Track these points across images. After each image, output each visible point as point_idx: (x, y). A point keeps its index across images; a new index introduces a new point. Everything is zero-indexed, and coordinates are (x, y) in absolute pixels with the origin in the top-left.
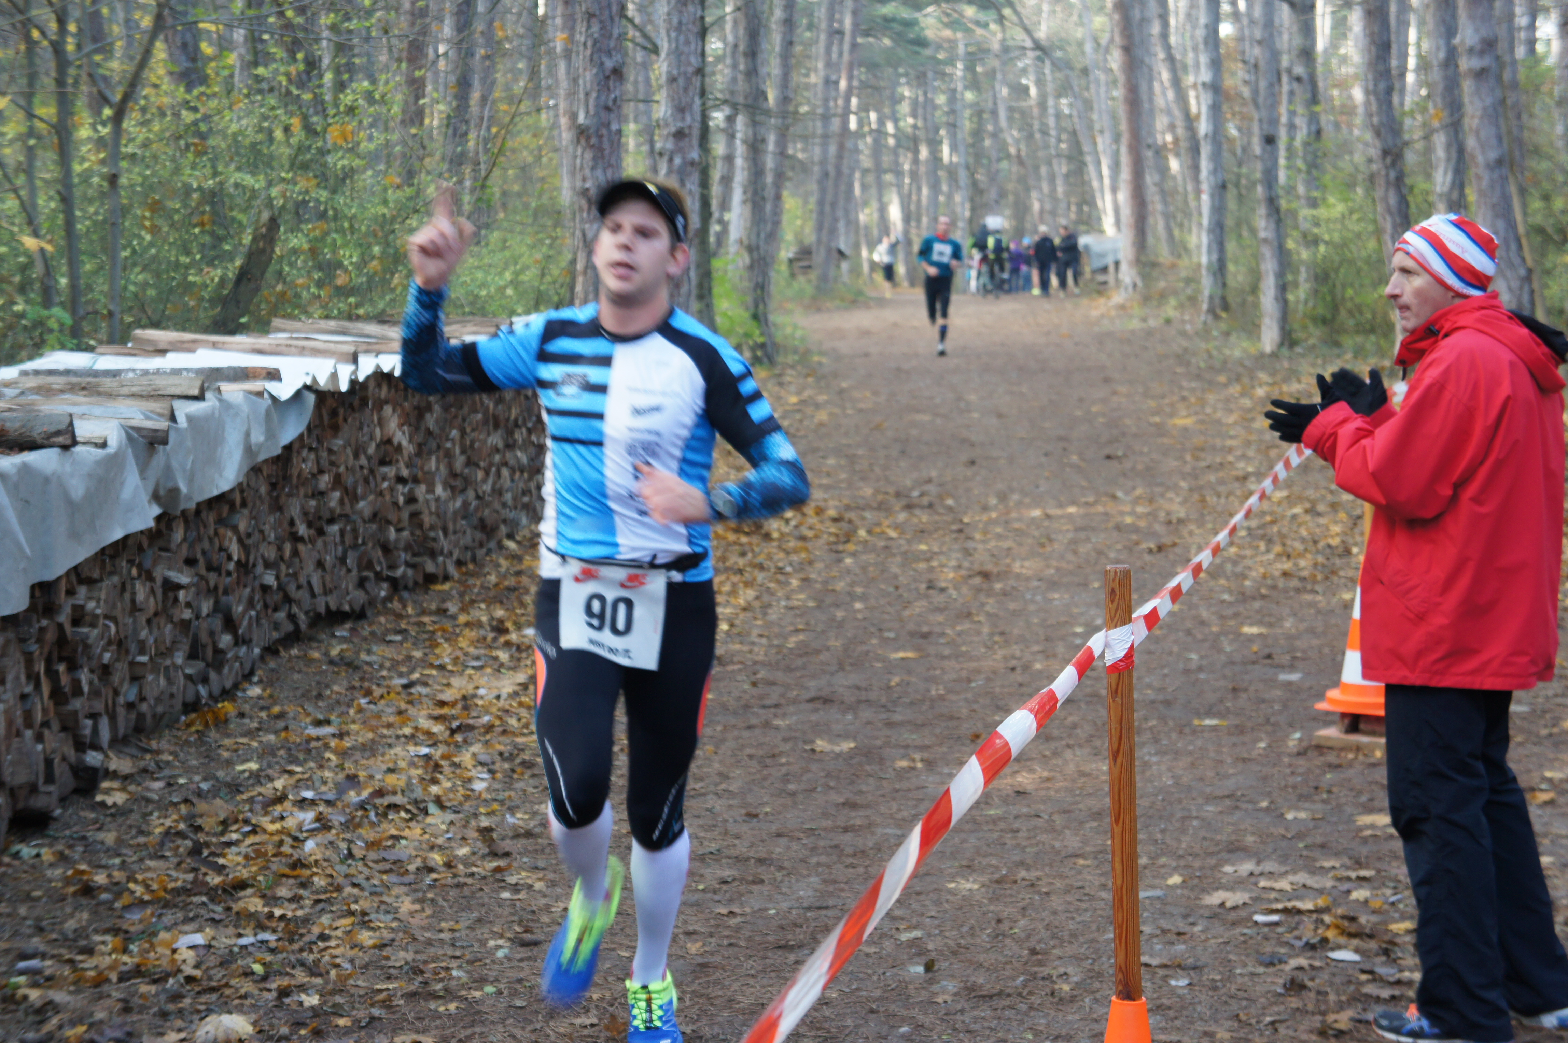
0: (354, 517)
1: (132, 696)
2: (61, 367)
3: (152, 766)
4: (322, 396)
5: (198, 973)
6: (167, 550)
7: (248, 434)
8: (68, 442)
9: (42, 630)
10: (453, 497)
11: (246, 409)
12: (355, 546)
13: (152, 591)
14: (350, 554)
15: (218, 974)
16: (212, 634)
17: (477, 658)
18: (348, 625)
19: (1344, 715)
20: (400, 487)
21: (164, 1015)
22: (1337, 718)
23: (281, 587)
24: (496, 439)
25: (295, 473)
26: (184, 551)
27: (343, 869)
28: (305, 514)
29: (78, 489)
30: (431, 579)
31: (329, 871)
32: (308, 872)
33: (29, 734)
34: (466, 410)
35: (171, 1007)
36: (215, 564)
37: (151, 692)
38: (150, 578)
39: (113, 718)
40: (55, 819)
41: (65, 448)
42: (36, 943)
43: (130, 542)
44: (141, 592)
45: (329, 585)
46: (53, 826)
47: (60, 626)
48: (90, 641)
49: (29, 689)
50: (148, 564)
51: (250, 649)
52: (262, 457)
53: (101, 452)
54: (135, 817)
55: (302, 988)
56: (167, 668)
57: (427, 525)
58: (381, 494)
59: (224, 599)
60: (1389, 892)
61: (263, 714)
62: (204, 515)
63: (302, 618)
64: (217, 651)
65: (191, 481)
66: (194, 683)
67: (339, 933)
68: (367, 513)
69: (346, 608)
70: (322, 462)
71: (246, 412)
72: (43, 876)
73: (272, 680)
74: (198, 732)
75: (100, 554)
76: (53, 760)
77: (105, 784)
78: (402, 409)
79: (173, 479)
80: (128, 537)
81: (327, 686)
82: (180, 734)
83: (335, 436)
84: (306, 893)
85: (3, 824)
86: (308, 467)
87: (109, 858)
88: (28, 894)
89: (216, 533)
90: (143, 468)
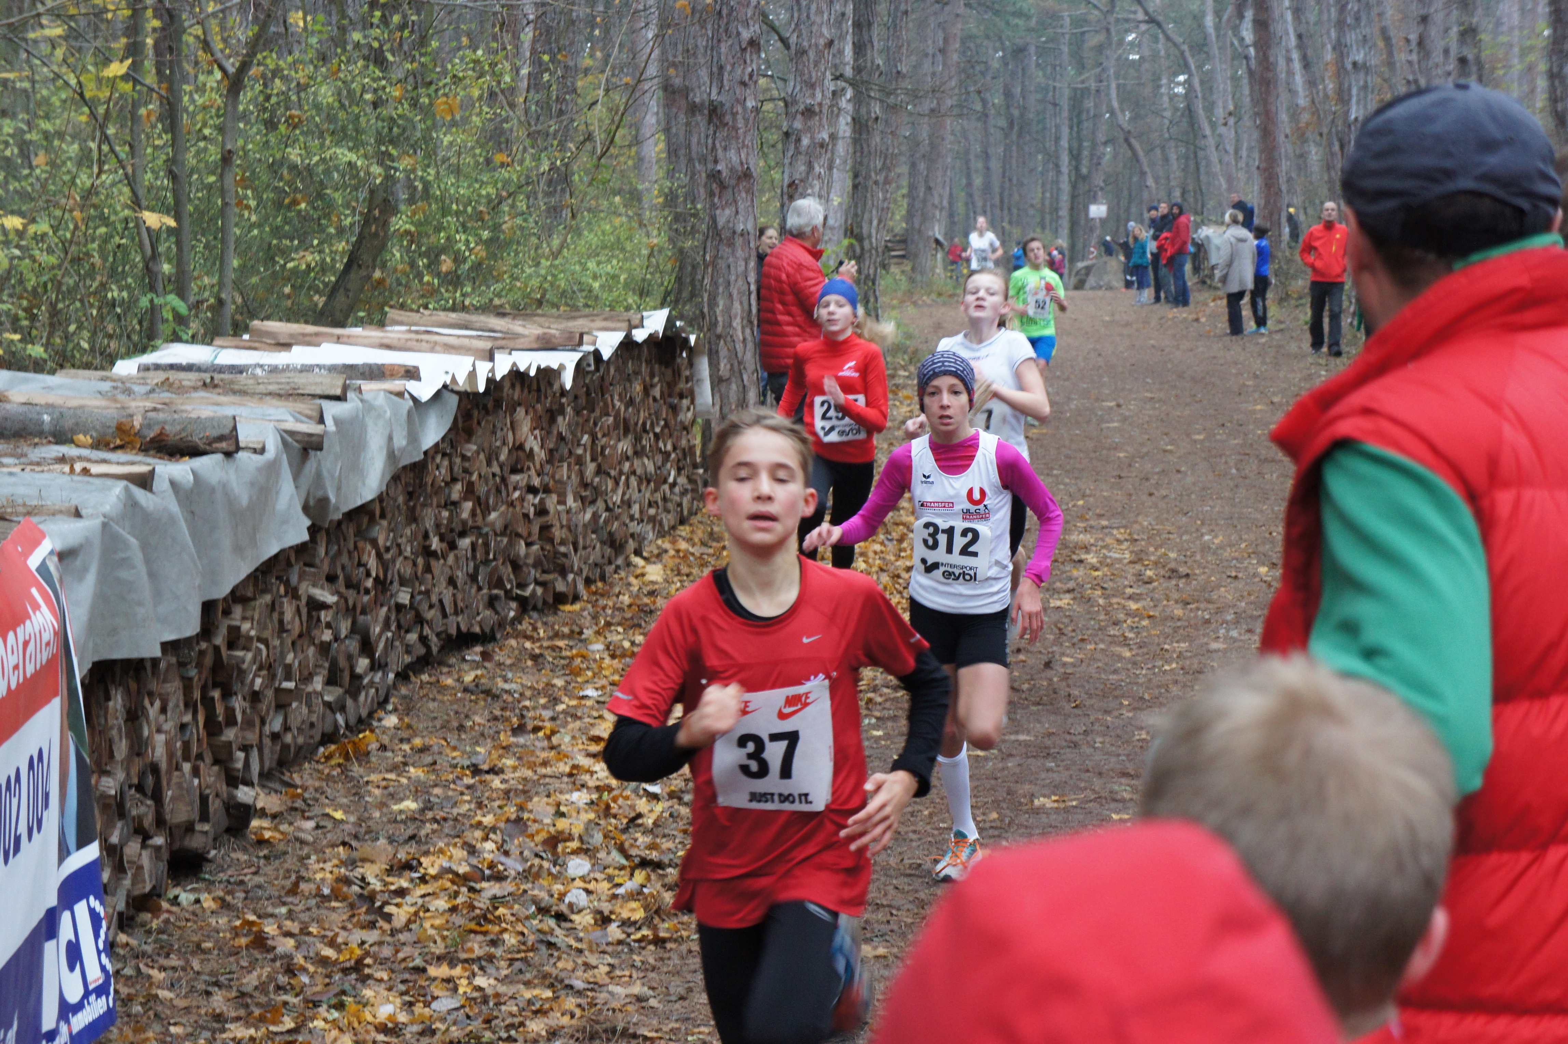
0: (486, 530)
1: (277, 726)
2: (184, 362)
3: (299, 804)
4: (462, 398)
6: (311, 565)
7: (390, 438)
8: (232, 448)
9: (202, 653)
10: (584, 509)
11: (387, 410)
12: (486, 562)
13: (298, 611)
14: (481, 569)
16: (350, 658)
18: (478, 649)
20: (531, 497)
23: (412, 607)
24: (625, 446)
25: (429, 480)
26: (326, 567)
28: (438, 526)
29: (242, 496)
30: (560, 599)
32: (497, 928)
33: (187, 767)
34: (597, 413)
36: (355, 580)
37: (294, 723)
38: (296, 595)
39: (261, 750)
40: (210, 861)
41: (228, 454)
43: (281, 557)
44: (288, 612)
45: (461, 604)
46: (207, 867)
47: (217, 649)
48: (245, 666)
49: (187, 718)
50: (294, 579)
51: (385, 675)
52: (402, 464)
53: (260, 459)
54: (290, 862)
56: (309, 694)
57: (557, 540)
58: (512, 504)
59: (361, 619)
61: (406, 747)
62: (344, 527)
63: (434, 641)
64: (356, 678)
65: (339, 489)
66: (333, 712)
68: (499, 526)
69: (477, 629)
70: (456, 469)
71: (388, 414)
72: (209, 925)
73: (408, 708)
74: (339, 765)
75: (257, 570)
76: (207, 796)
77: (255, 823)
78: (535, 411)
79: (323, 487)
80: (282, 551)
81: (467, 716)
82: (321, 767)
83: (468, 441)
84: (498, 952)
85: (163, 866)
86: (443, 473)
87: (274, 905)
88: (198, 946)
89: (356, 547)
90: (296, 477)
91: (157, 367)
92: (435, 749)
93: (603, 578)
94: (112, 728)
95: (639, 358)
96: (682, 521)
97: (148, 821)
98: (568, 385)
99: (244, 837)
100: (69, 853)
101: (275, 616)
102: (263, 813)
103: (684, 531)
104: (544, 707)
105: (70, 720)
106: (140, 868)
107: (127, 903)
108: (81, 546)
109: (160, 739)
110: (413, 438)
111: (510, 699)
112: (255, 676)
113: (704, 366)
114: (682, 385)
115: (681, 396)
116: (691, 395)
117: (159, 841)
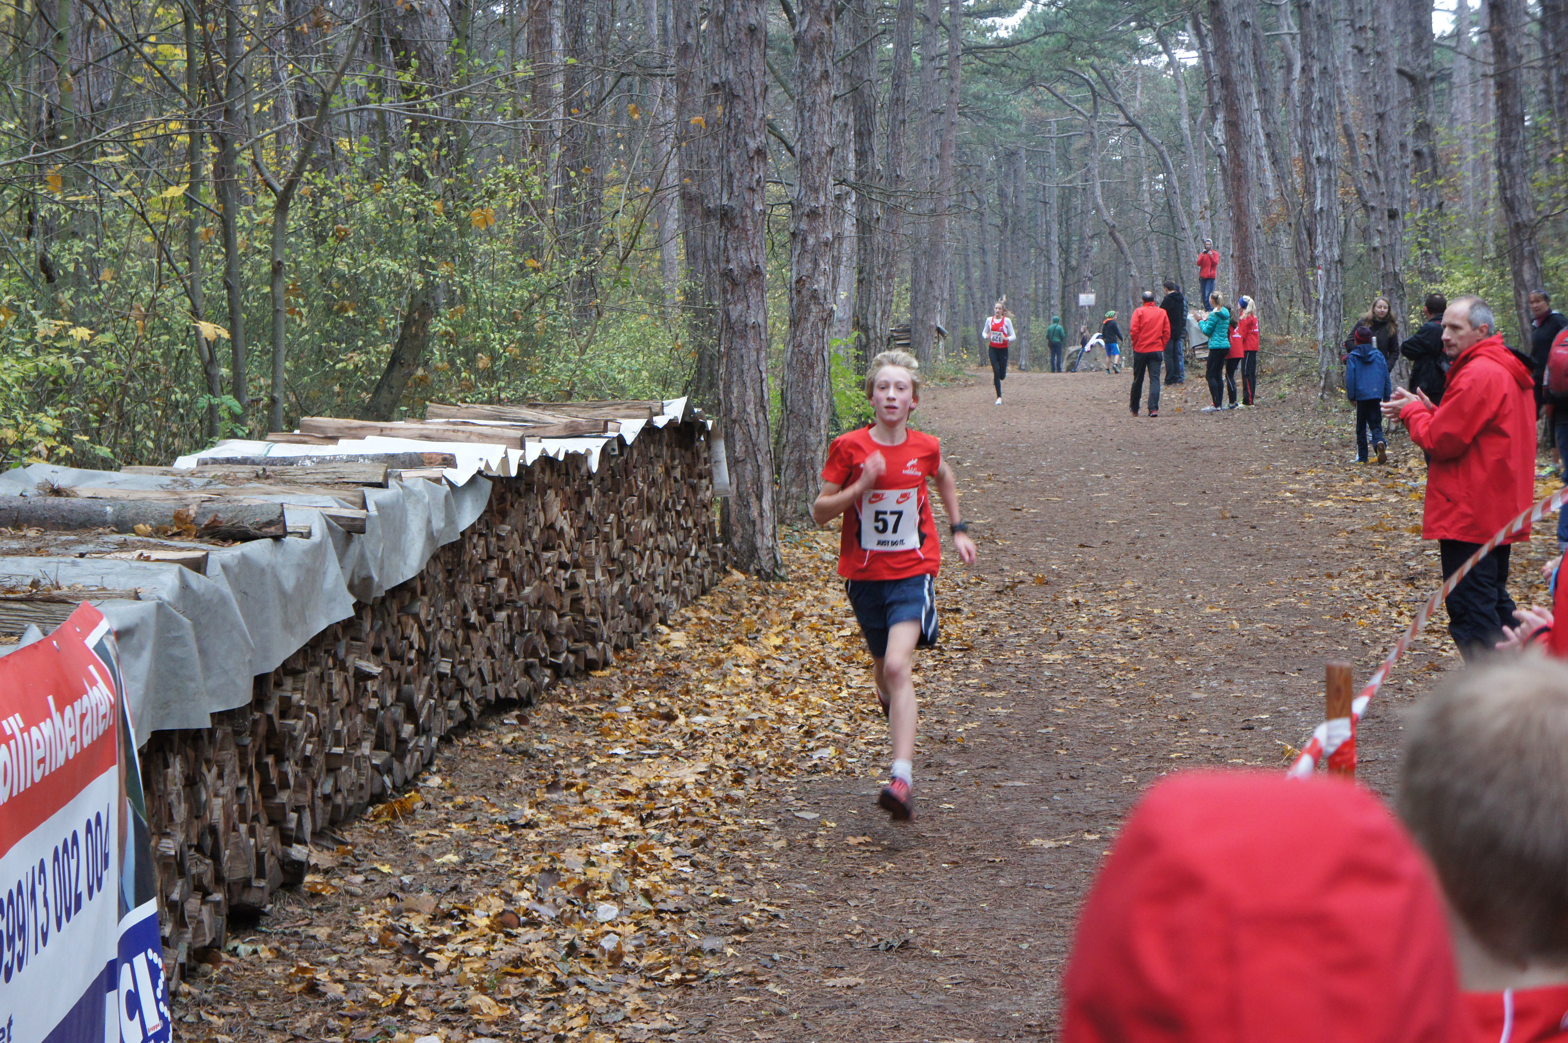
0: (520, 603)
1: (328, 788)
2: (239, 456)
3: (349, 860)
4: (495, 482)
6: (357, 639)
7: (429, 521)
8: (280, 532)
9: (255, 722)
10: (611, 582)
11: (426, 495)
12: (522, 633)
13: (346, 682)
14: (517, 639)
16: (396, 724)
18: (516, 713)
20: (562, 572)
23: (453, 676)
24: (648, 523)
25: (467, 559)
26: (371, 641)
27: (566, 967)
28: (476, 601)
29: (289, 580)
30: (591, 665)
31: (552, 969)
32: (532, 970)
33: (243, 828)
34: (622, 493)
36: (399, 652)
37: (345, 784)
38: (343, 668)
39: (313, 811)
40: (266, 915)
41: (277, 538)
43: (329, 633)
44: (336, 682)
45: (498, 672)
46: (264, 920)
47: (270, 718)
48: (296, 734)
49: (243, 783)
50: (342, 653)
51: (429, 739)
52: (441, 544)
53: (306, 542)
54: (341, 914)
56: (358, 758)
57: (587, 611)
58: (544, 579)
59: (405, 687)
61: (449, 805)
62: (387, 604)
63: (474, 707)
64: (402, 742)
65: (382, 568)
66: (381, 774)
68: (533, 600)
69: (514, 695)
70: (491, 548)
71: (427, 499)
72: (265, 974)
73: (451, 769)
74: (387, 823)
75: (306, 646)
76: (263, 854)
77: (308, 878)
78: (565, 493)
79: (368, 568)
80: (330, 627)
81: (505, 776)
82: (370, 825)
83: (503, 522)
84: (532, 992)
85: (222, 920)
86: (479, 551)
87: (326, 954)
88: (255, 993)
89: (399, 622)
90: (341, 557)
91: (215, 461)
92: (476, 806)
93: (631, 646)
94: (170, 794)
95: (660, 442)
96: (704, 592)
97: (208, 879)
98: (595, 469)
99: (298, 892)
100: (128, 910)
101: (325, 686)
102: (316, 869)
103: (706, 600)
104: (577, 765)
105: (128, 786)
106: (201, 922)
107: (189, 955)
108: (137, 625)
109: (218, 802)
110: (450, 520)
111: (545, 759)
112: (307, 742)
113: (720, 449)
114: (701, 467)
115: (701, 477)
116: (710, 475)
117: (218, 896)
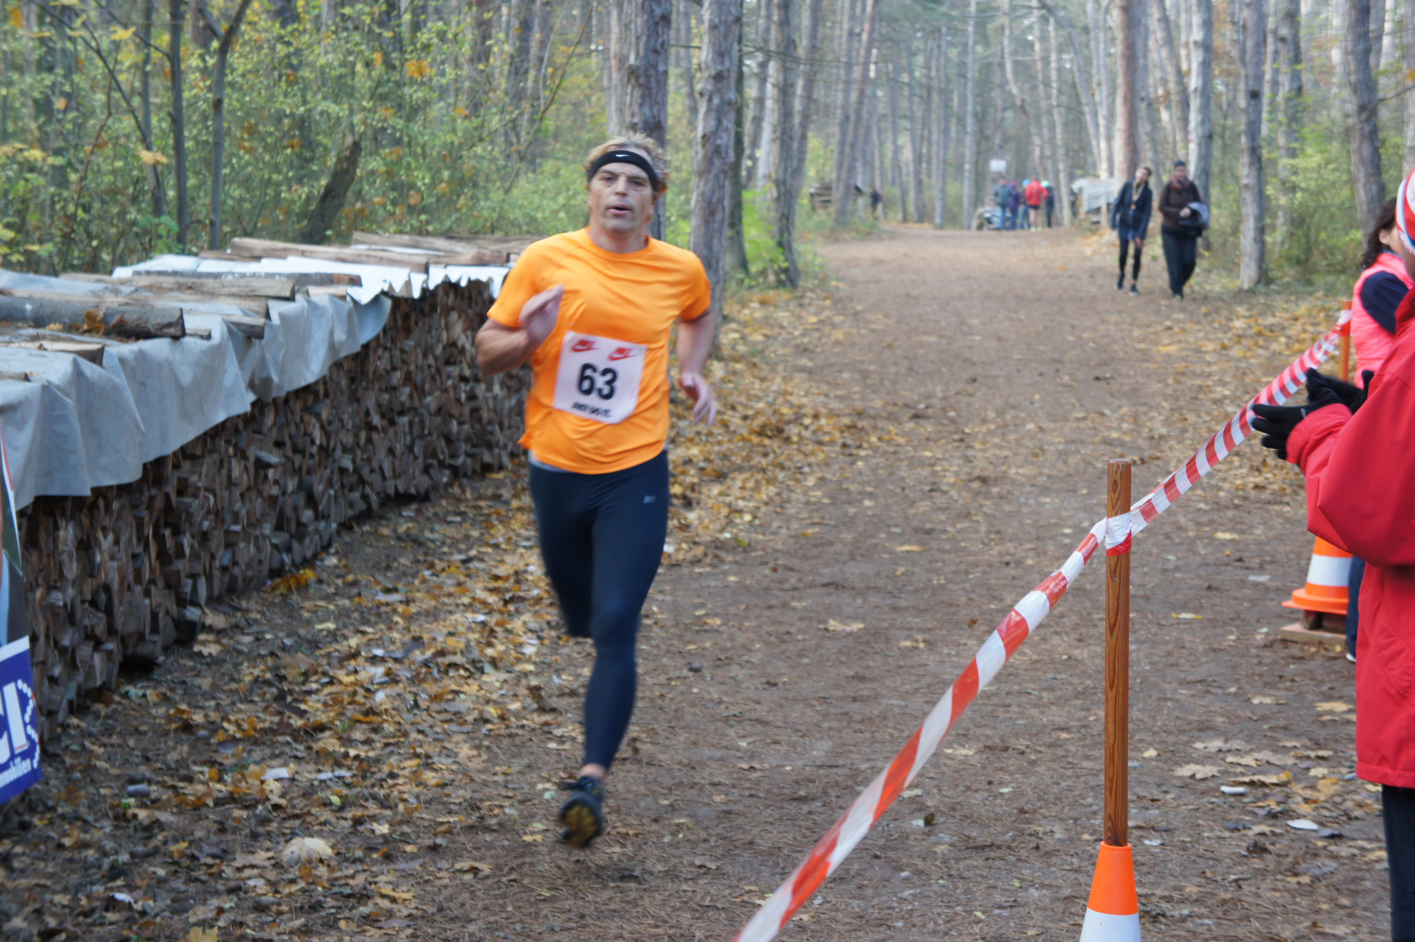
0: (422, 410)
1: (226, 560)
2: (169, 269)
3: (242, 623)
4: (398, 302)
5: (283, 802)
6: (259, 432)
7: (331, 333)
8: (178, 333)
9: (152, 498)
10: (509, 396)
11: (330, 310)
12: (422, 436)
13: (246, 469)
14: (417, 443)
15: (300, 803)
16: (296, 509)
17: (528, 539)
18: (414, 506)
19: (1308, 613)
20: (463, 386)
21: (254, 836)
22: (1301, 616)
23: (356, 470)
25: (371, 368)
26: (274, 435)
27: (408, 717)
28: (379, 406)
29: (186, 375)
30: (487, 468)
31: (397, 719)
32: (378, 719)
33: (138, 589)
35: (261, 830)
36: (300, 446)
37: (243, 559)
38: (244, 456)
39: (209, 579)
40: (159, 665)
41: (176, 338)
42: (144, 770)
43: (229, 424)
44: (236, 469)
45: (398, 470)
46: (156, 670)
47: (167, 496)
48: (192, 510)
49: (139, 550)
50: (243, 444)
51: (328, 524)
52: (343, 354)
53: (205, 343)
54: (227, 667)
55: (374, 818)
56: (256, 538)
57: (485, 420)
58: (446, 391)
59: (307, 478)
60: (1344, 770)
61: (339, 582)
62: (290, 403)
63: (374, 498)
64: (300, 525)
65: (282, 372)
66: (280, 552)
67: (406, 772)
68: (433, 407)
69: (413, 491)
70: (395, 360)
71: (331, 313)
72: (149, 714)
73: (347, 552)
74: (282, 595)
75: (205, 434)
76: (158, 614)
77: (201, 637)
78: (466, 314)
79: (267, 370)
80: (229, 419)
81: (395, 559)
82: (266, 596)
83: (407, 338)
84: (377, 737)
85: (115, 667)
86: (383, 364)
87: (205, 700)
88: (137, 730)
89: (302, 420)
90: (241, 360)
91: (148, 273)
92: (363, 583)
94: (60, 553)
97: (100, 630)
99: (191, 648)
101: (224, 471)
106: (92, 667)
107: (78, 694)
108: (21, 403)
109: (112, 565)
117: (110, 646)
